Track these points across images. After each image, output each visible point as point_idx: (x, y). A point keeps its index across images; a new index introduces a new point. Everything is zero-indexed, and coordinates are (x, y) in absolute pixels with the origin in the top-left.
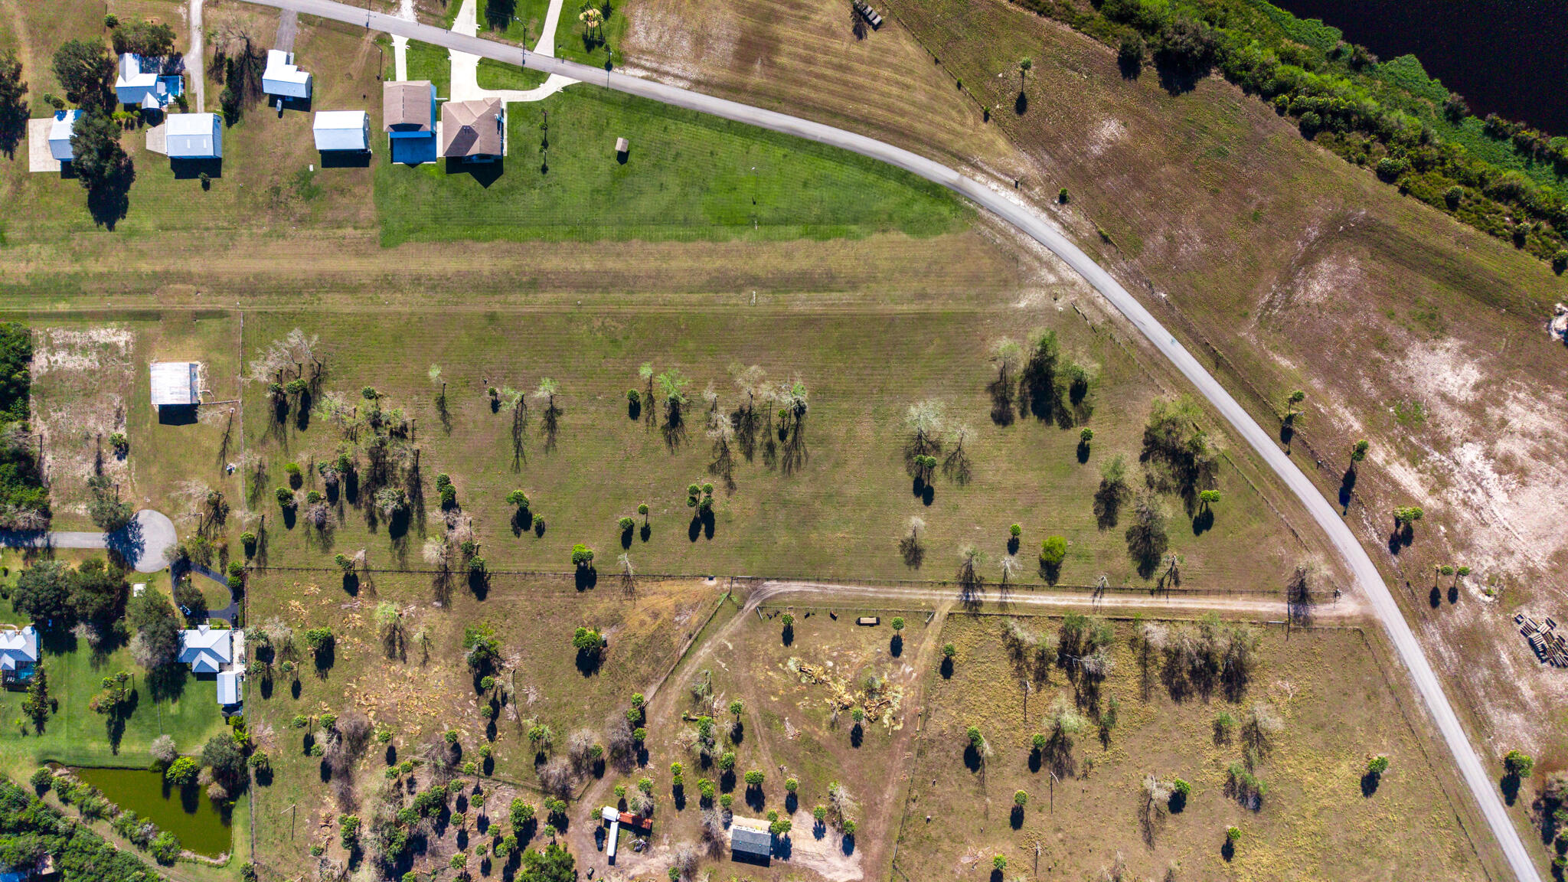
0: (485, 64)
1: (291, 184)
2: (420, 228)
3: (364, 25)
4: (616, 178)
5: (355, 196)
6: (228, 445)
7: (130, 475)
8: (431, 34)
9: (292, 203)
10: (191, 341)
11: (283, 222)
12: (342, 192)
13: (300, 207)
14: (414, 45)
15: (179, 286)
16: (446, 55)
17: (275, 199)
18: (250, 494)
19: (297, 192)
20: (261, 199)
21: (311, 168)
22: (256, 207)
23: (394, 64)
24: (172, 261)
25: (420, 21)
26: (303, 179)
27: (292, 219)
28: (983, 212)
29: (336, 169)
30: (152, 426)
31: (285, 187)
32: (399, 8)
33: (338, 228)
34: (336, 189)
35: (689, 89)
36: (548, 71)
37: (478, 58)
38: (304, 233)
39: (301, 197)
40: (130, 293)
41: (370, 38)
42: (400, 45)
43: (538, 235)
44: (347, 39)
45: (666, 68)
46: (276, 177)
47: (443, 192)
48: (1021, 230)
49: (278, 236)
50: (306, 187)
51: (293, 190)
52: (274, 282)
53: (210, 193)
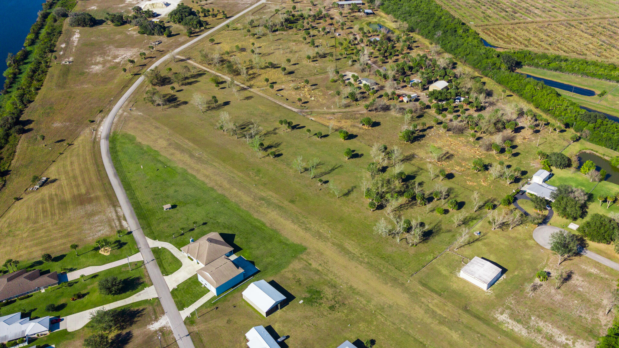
0: (166, 272)
1: (320, 304)
2: (281, 242)
3: (189, 337)
4: (185, 204)
5: (295, 275)
6: (472, 241)
7: (547, 264)
8: (168, 303)
9: (330, 297)
10: (455, 286)
11: (345, 293)
12: (299, 281)
13: (328, 292)
14: (181, 306)
15: (439, 312)
16: (174, 290)
17: (337, 305)
18: (475, 221)
19: (321, 298)
20: (345, 311)
21: (301, 302)
22: (352, 310)
23: (201, 306)
24: (432, 325)
25: (163, 313)
26: (311, 301)
27: (338, 290)
28: (112, 131)
29: (289, 291)
30: (514, 272)
31: (325, 306)
32: (163, 327)
33: (318, 270)
34: (300, 284)
35: (120, 206)
36: (149, 250)
37: (165, 277)
38: (338, 281)
39: (322, 295)
40: (478, 333)
41: (195, 329)
42: (186, 313)
43: (238, 209)
44: (204, 339)
45: (114, 217)
46: (325, 313)
47: (253, 245)
48: (112, 123)
49: (354, 289)
50: (314, 296)
51: (322, 301)
52: (378, 275)
53: (373, 337)
